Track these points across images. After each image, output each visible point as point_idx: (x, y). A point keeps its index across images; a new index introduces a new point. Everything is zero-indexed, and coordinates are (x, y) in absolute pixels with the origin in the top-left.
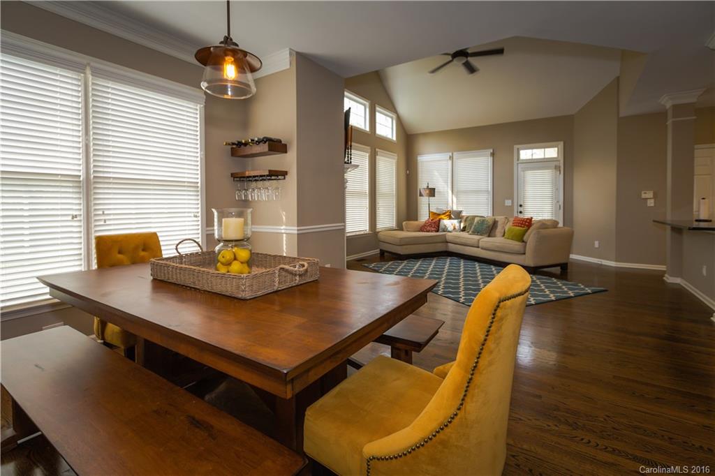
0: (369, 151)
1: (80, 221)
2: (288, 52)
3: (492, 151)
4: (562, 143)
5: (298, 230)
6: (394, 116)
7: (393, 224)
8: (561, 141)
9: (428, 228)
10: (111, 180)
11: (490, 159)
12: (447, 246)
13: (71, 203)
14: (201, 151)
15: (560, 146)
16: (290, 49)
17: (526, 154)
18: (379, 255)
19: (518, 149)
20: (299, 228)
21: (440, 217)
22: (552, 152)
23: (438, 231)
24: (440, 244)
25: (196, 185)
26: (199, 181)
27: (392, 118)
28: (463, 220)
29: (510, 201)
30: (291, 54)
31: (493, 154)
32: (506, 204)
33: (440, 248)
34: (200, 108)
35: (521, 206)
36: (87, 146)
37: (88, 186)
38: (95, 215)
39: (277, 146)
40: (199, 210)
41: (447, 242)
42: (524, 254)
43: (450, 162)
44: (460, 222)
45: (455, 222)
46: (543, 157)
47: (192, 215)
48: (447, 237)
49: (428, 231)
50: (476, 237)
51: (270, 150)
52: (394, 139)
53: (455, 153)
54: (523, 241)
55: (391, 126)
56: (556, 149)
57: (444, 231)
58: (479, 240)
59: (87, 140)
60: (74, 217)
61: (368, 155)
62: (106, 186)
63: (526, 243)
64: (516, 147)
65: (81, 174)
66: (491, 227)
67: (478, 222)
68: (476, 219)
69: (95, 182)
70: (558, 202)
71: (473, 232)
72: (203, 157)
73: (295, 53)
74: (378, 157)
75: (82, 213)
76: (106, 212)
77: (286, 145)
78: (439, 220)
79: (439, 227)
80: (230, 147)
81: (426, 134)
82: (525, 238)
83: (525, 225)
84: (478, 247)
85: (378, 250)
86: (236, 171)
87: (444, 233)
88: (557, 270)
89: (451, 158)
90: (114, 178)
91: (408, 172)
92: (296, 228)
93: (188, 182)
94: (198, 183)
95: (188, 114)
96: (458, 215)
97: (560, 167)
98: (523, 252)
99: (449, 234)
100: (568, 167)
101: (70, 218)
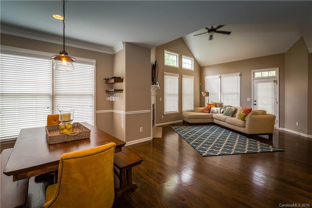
0: (179, 76)
1: (50, 109)
2: (122, 43)
3: (240, 73)
4: (278, 68)
5: (126, 113)
6: (193, 59)
7: (192, 108)
8: (278, 67)
9: (205, 111)
10: (61, 95)
11: (239, 77)
12: (213, 120)
13: (47, 102)
14: (94, 82)
15: (277, 70)
16: (123, 41)
17: (258, 75)
18: (182, 123)
19: (254, 72)
20: (126, 112)
21: (211, 106)
22: (273, 73)
23: (209, 113)
24: (210, 119)
25: (92, 95)
26: (93, 93)
27: (192, 60)
28: (223, 108)
29: (250, 99)
30: (123, 43)
31: (241, 75)
32: (247, 100)
33: (210, 121)
34: (94, 67)
35: (255, 101)
36: (53, 84)
37: (53, 97)
38: (55, 107)
39: (119, 80)
40: (93, 104)
41: (213, 118)
42: (245, 127)
43: (220, 79)
44: (221, 109)
45: (219, 109)
46: (267, 76)
47: (90, 106)
48: (213, 116)
49: (205, 113)
50: (225, 117)
51: (115, 82)
52: (193, 69)
53: (222, 75)
54: (245, 121)
55: (191, 64)
56: (275, 71)
57: (212, 113)
58: (226, 118)
59: (53, 81)
60: (48, 107)
61: (178, 78)
62: (59, 97)
63: (246, 121)
64: (253, 71)
65: (51, 93)
66: (233, 112)
67: (227, 109)
68: (227, 108)
69: (55, 96)
70: (276, 100)
71: (225, 114)
72: (95, 84)
73: (125, 43)
74: (183, 78)
75: (51, 106)
76: (58, 106)
77: (123, 79)
78: (210, 108)
79: (210, 110)
80: (105, 80)
81: (208, 66)
82: (245, 119)
83: (247, 112)
84: (225, 122)
85: (182, 120)
86: (107, 89)
87: (212, 114)
88: (267, 137)
89: (220, 77)
90: (62, 94)
91: (201, 84)
92: (125, 112)
93: (89, 94)
94: (93, 94)
95: (89, 69)
96: (221, 105)
97: (277, 81)
98: (244, 126)
99: (215, 114)
100: (281, 81)
101: (47, 108)
